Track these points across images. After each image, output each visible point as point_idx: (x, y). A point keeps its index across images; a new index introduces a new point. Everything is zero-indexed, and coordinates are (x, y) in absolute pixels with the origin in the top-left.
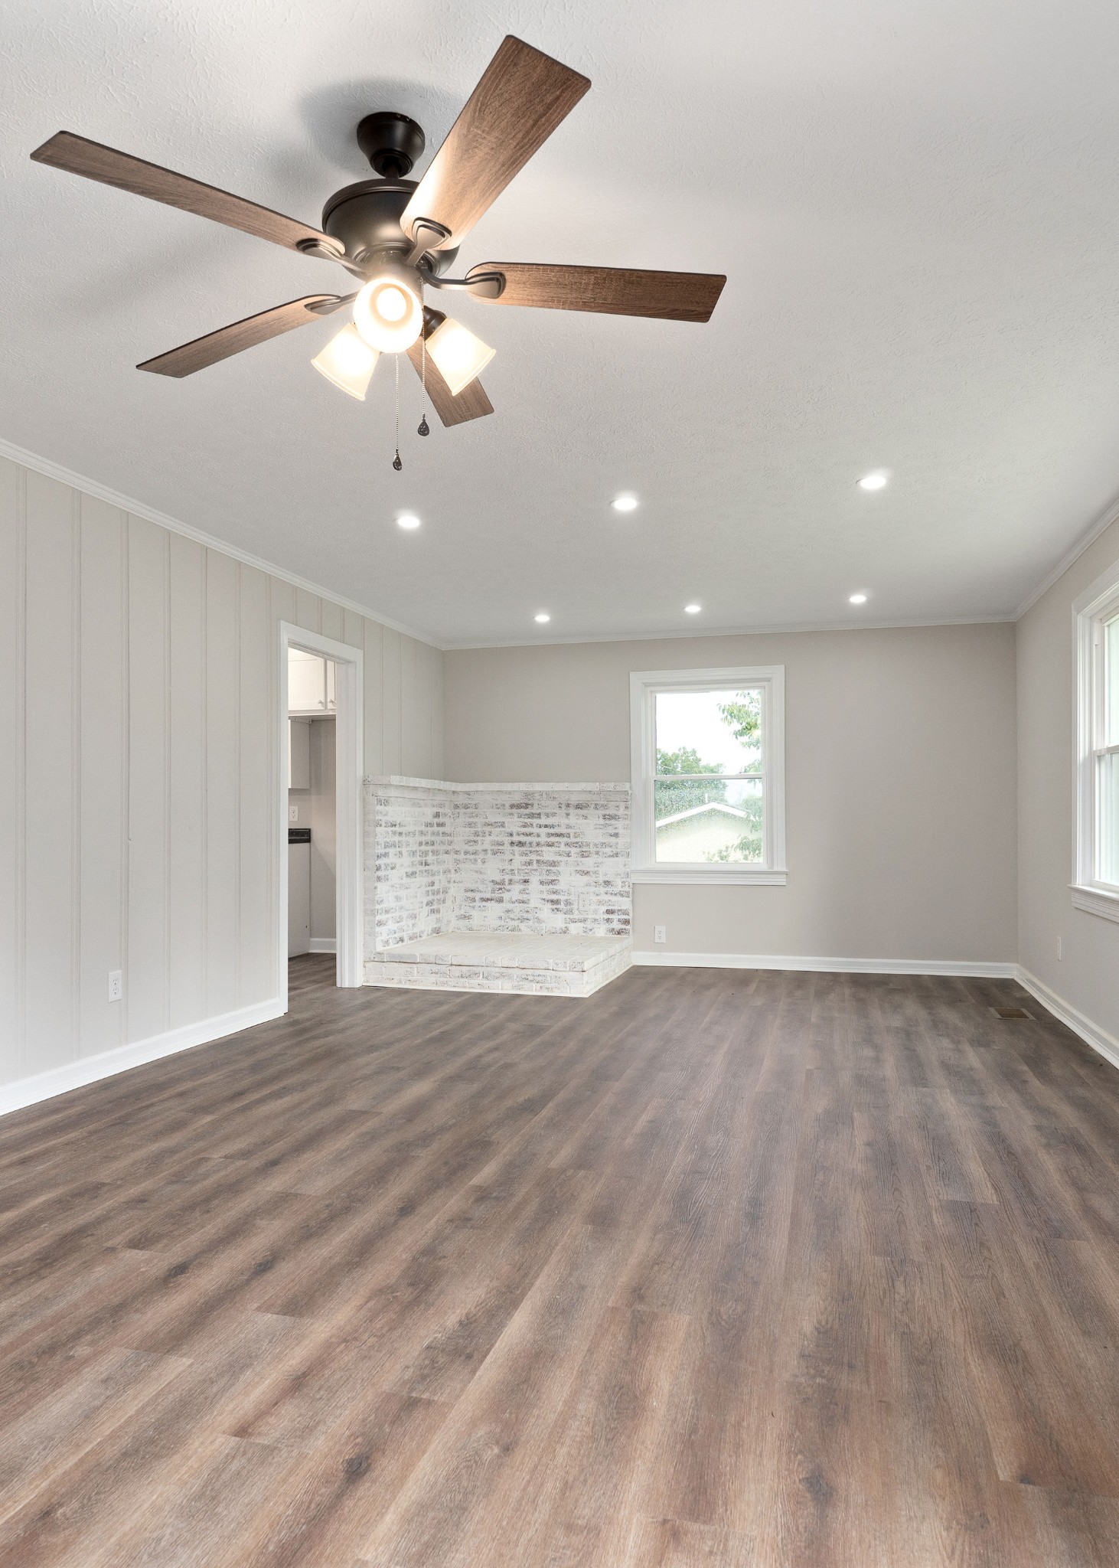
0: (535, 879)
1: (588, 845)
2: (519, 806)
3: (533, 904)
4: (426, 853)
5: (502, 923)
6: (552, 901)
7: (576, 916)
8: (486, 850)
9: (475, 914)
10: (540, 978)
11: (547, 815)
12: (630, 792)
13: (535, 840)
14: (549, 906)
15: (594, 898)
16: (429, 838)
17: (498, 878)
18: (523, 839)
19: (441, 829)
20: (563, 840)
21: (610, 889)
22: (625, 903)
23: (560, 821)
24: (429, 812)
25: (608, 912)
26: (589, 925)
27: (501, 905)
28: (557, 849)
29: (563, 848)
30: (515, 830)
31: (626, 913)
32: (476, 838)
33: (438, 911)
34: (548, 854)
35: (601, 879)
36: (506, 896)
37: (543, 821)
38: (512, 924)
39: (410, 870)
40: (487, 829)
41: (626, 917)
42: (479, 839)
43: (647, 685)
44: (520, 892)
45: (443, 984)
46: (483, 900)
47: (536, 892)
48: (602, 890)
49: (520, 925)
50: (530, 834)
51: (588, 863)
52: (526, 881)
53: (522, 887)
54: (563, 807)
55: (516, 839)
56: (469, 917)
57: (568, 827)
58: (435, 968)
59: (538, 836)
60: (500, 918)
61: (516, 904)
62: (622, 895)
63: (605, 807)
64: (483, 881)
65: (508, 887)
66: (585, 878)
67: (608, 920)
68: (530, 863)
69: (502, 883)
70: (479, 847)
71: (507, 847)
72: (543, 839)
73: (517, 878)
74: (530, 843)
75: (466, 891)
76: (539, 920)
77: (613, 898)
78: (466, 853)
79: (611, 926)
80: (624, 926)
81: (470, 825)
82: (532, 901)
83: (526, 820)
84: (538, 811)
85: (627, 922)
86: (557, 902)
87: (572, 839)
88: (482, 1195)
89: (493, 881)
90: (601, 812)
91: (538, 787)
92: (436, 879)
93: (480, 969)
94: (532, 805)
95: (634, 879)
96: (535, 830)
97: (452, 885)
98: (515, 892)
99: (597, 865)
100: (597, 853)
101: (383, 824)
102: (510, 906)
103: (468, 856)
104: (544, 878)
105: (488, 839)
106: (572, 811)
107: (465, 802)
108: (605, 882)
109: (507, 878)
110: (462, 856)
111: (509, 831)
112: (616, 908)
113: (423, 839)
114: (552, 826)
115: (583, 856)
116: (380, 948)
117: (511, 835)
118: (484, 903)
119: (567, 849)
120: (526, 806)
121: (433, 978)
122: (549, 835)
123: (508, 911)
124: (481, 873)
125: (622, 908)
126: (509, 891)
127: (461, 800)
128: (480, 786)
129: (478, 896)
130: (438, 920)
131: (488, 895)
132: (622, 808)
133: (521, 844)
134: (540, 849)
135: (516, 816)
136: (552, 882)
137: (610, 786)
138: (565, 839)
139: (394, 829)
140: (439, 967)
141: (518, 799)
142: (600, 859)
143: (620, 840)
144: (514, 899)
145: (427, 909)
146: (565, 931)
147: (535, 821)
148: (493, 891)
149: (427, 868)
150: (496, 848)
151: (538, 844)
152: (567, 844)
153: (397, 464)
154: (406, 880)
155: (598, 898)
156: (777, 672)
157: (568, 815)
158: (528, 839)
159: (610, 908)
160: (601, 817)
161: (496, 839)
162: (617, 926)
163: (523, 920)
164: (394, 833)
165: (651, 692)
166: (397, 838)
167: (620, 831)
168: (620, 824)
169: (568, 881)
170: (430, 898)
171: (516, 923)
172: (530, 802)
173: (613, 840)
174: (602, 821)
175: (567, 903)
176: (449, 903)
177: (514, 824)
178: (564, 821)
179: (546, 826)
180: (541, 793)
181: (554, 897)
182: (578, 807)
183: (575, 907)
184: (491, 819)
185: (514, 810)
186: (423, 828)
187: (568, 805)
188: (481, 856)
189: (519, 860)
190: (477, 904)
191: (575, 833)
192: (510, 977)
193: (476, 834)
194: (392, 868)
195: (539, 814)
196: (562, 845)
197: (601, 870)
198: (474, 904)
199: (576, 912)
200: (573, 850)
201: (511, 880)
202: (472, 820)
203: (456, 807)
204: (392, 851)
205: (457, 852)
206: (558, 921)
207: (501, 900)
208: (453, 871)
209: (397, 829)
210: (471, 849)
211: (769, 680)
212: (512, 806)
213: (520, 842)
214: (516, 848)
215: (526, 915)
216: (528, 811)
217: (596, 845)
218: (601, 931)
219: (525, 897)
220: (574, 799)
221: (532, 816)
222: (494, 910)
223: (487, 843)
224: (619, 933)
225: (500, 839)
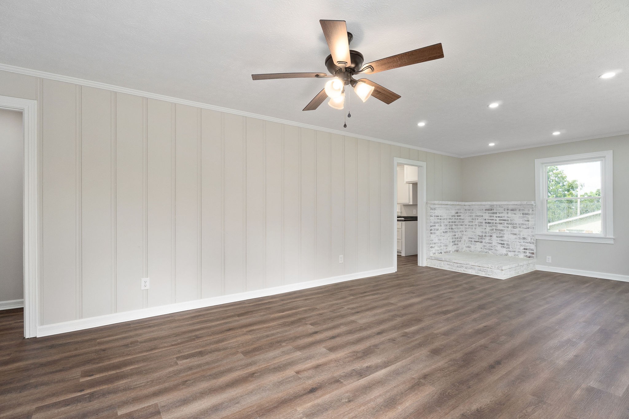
0: (494, 236)
1: (516, 224)
2: (488, 210)
3: (494, 244)
4: (452, 225)
5: (482, 250)
6: (501, 244)
7: (511, 249)
8: (476, 225)
9: (472, 246)
10: (486, 271)
11: (499, 213)
12: (534, 205)
13: (494, 222)
14: (500, 245)
15: (519, 244)
16: (453, 220)
17: (481, 234)
18: (490, 221)
19: (459, 218)
20: (506, 222)
21: (524, 241)
22: (532, 247)
23: (505, 215)
24: (453, 212)
25: (524, 249)
26: (516, 253)
27: (482, 243)
28: (503, 225)
29: (506, 225)
30: (487, 218)
31: (532, 250)
32: (472, 221)
33: (458, 244)
34: (500, 227)
35: (522, 237)
36: (484, 241)
37: (498, 215)
38: (485, 250)
39: (445, 231)
40: (477, 218)
41: (533, 252)
42: (474, 221)
43: (542, 164)
44: (489, 240)
45: (451, 269)
46: (475, 241)
47: (495, 240)
48: (522, 241)
49: (489, 251)
50: (493, 220)
51: (516, 231)
52: (491, 236)
53: (490, 238)
54: (506, 210)
55: (487, 221)
56: (470, 247)
57: (508, 217)
58: (449, 263)
59: (496, 220)
60: (481, 248)
61: (487, 244)
62: (530, 243)
63: (523, 210)
64: (475, 235)
65: (484, 238)
66: (515, 236)
67: (524, 252)
68: (493, 230)
69: (482, 236)
70: (474, 224)
71: (484, 224)
72: (498, 221)
73: (487, 235)
74: (493, 223)
75: (469, 238)
76: (496, 250)
77: (527, 244)
78: (469, 225)
79: (526, 254)
80: (531, 255)
81: (470, 216)
82: (493, 243)
83: (491, 215)
84: (496, 212)
85: (533, 253)
86: (503, 244)
87: (509, 222)
88: (405, 335)
89: (479, 235)
90: (522, 212)
91: (495, 203)
92: (457, 234)
93: (464, 265)
94: (494, 209)
95: (537, 237)
96: (495, 218)
97: (464, 236)
98: (487, 239)
99: (520, 231)
100: (520, 227)
101: (433, 216)
102: (485, 244)
103: (470, 227)
104: (498, 235)
105: (477, 221)
106: (509, 212)
107: (468, 208)
108: (523, 238)
109: (484, 235)
110: (468, 226)
111: (485, 218)
112: (528, 248)
113: (451, 221)
114: (501, 217)
115: (514, 228)
116: (432, 255)
117: (485, 220)
118: (476, 243)
119: (508, 225)
120: (491, 210)
121: (448, 266)
122: (500, 220)
123: (484, 246)
124: (474, 232)
125: (531, 248)
126: (485, 239)
127: (467, 207)
128: (474, 203)
129: (473, 240)
130: (457, 247)
131: (477, 240)
132: (531, 210)
133: (489, 223)
134: (497, 225)
135: (487, 213)
136: (501, 237)
137: (525, 202)
138: (507, 222)
139: (438, 217)
140: (450, 263)
141: (488, 207)
142: (521, 230)
143: (529, 222)
144: (486, 242)
145: (452, 244)
146: (507, 255)
147: (495, 215)
148: (479, 239)
149: (452, 230)
150: (480, 224)
151: (496, 223)
152: (507, 224)
153: (345, 126)
154: (443, 234)
155: (520, 243)
156: (609, 154)
157: (508, 213)
158: (492, 221)
159: (525, 248)
160: (522, 214)
161: (480, 221)
162: (529, 255)
163: (490, 249)
164: (438, 219)
165: (545, 166)
166: (439, 221)
167: (530, 219)
168: (530, 217)
169: (508, 237)
170: (454, 240)
171: (487, 250)
172: (492, 208)
173: (527, 222)
174: (522, 215)
175: (507, 244)
176: (462, 242)
177: (486, 216)
178: (506, 215)
179: (499, 217)
180: (497, 205)
181: (502, 242)
182: (512, 210)
183: (511, 246)
184: (478, 214)
185: (487, 211)
186: (451, 217)
187: (508, 210)
188: (474, 227)
189: (488, 229)
190: (473, 243)
191: (511, 220)
192: (474, 269)
193: (473, 219)
194: (437, 230)
195: (496, 213)
196: (505, 224)
197: (521, 234)
198: (472, 243)
199: (511, 248)
200: (510, 226)
201: (485, 235)
202: (471, 214)
203: (466, 210)
204: (437, 225)
205: (466, 225)
206: (504, 251)
207: (481, 242)
208: (464, 231)
209: (439, 218)
210: (471, 224)
211: (604, 157)
212: (486, 210)
213: (489, 222)
214: (487, 224)
215: (491, 248)
216: (492, 212)
217: (519, 224)
218: (522, 256)
219: (491, 241)
220: (510, 207)
221: (493, 213)
222: (479, 245)
223: (476, 222)
224: (529, 257)
225: (481, 221)
